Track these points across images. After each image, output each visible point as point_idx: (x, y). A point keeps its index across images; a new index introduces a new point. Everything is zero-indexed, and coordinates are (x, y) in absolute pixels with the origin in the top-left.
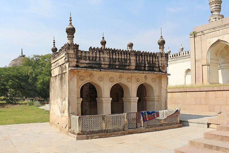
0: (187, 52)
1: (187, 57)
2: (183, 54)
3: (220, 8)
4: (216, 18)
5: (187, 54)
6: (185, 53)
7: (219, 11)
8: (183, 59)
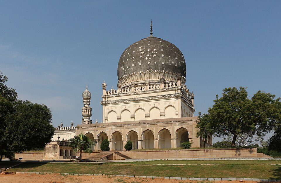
0: (65, 128)
1: (65, 131)
2: (63, 129)
3: (90, 103)
4: (86, 109)
5: (66, 129)
6: (64, 128)
7: (89, 105)
8: (62, 132)
